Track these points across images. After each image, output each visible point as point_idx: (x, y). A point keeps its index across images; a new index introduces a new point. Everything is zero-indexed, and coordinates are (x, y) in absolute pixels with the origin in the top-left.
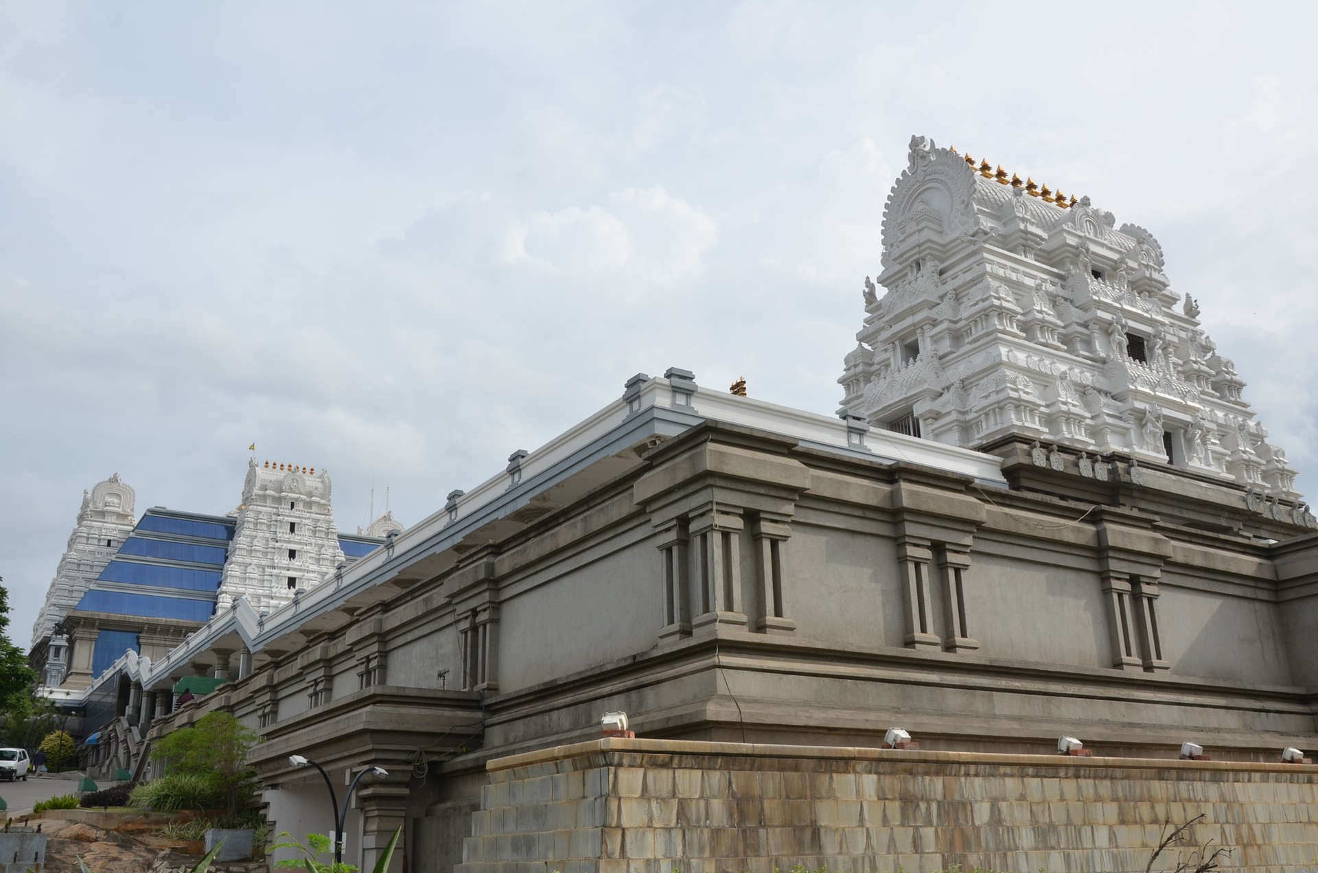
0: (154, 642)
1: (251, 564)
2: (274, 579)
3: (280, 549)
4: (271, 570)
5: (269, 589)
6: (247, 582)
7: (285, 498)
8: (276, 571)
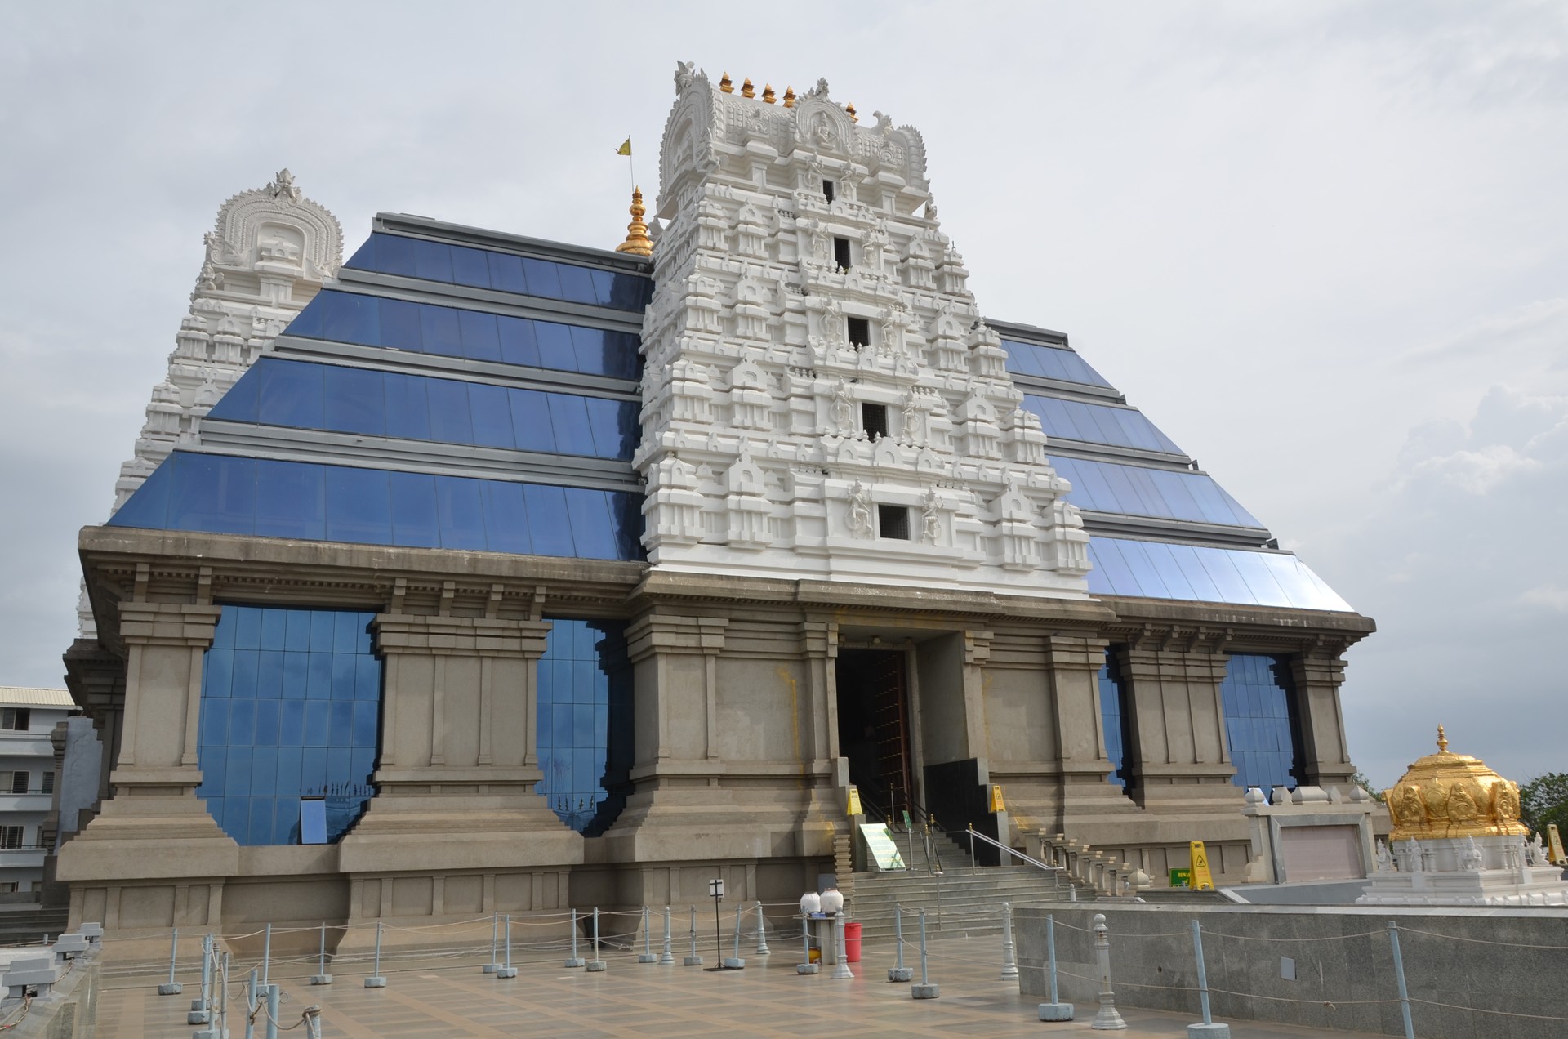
0: (434, 641)
1: (738, 360)
2: (820, 407)
3: (821, 313)
4: (806, 381)
5: (809, 441)
6: (738, 419)
7: (805, 166)
8: (822, 384)
